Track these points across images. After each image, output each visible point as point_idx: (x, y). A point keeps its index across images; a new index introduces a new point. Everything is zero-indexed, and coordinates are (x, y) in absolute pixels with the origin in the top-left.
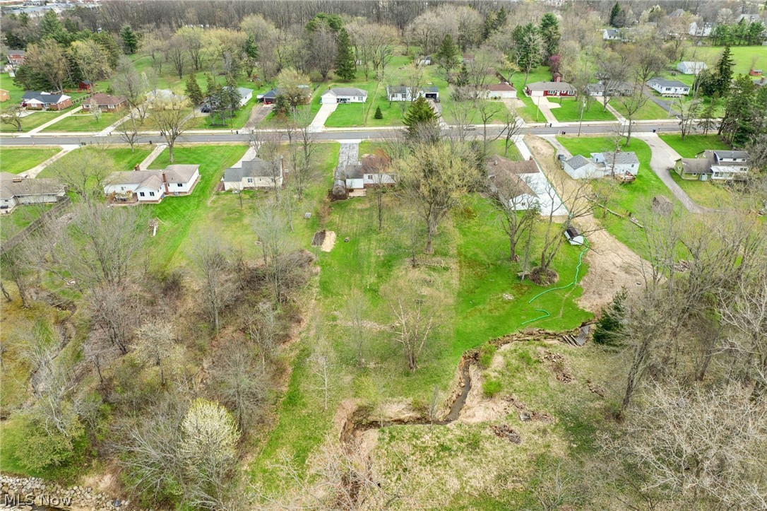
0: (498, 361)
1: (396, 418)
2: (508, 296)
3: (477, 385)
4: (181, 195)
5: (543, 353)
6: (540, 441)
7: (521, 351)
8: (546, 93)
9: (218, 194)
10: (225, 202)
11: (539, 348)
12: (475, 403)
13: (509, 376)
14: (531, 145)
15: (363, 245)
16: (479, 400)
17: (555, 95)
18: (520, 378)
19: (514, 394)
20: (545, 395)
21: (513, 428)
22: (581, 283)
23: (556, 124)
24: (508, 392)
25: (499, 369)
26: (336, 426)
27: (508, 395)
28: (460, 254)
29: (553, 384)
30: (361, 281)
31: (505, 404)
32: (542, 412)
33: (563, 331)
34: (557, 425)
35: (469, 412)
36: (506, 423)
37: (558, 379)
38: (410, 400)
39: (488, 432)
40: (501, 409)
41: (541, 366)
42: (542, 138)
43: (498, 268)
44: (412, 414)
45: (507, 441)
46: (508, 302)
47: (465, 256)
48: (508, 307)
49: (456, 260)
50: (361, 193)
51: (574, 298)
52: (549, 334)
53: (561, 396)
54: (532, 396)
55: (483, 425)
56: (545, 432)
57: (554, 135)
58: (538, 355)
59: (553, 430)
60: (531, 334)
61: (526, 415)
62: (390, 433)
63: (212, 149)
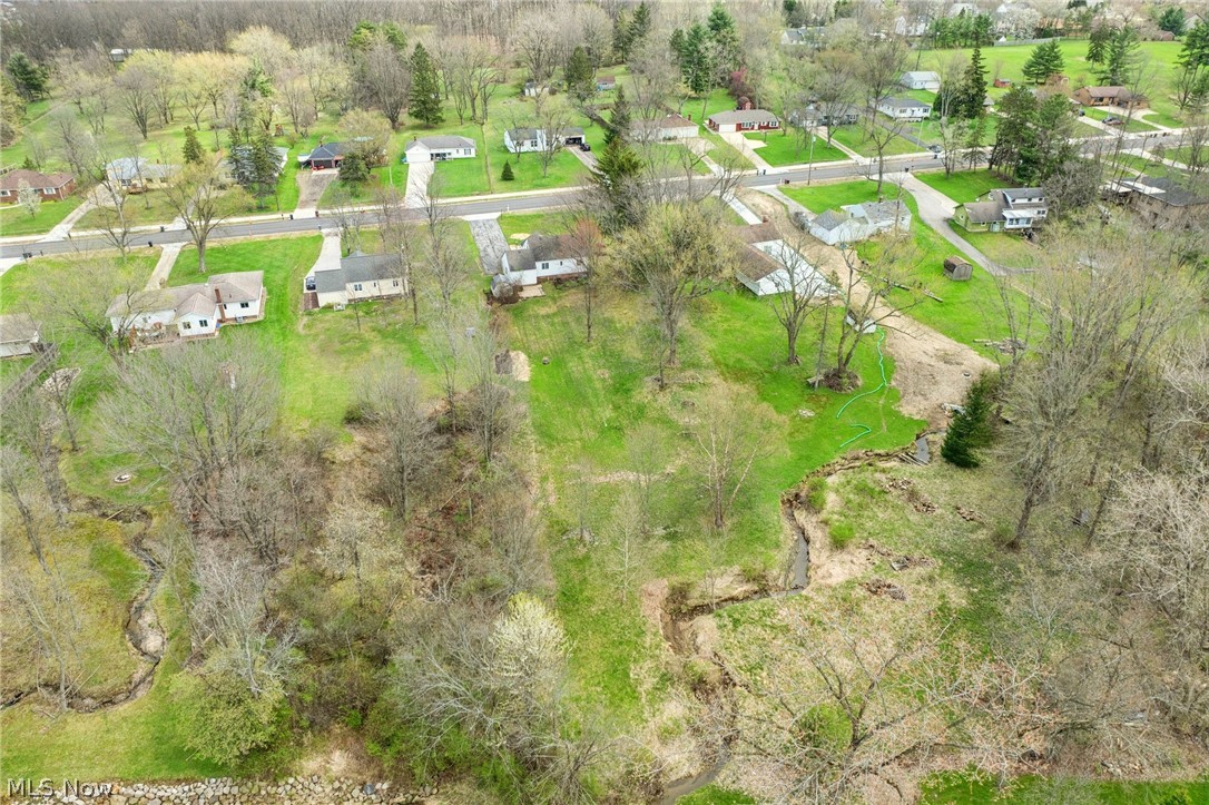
0: (831, 500)
1: (727, 596)
2: (807, 413)
3: (818, 536)
4: (247, 321)
5: (884, 480)
6: (930, 592)
7: (855, 482)
8: (739, 127)
9: (310, 314)
10: (327, 325)
11: (877, 475)
12: (823, 558)
13: (855, 517)
14: (749, 203)
15: (573, 365)
16: (828, 554)
17: (753, 129)
18: (868, 517)
19: (870, 539)
20: (911, 534)
21: (889, 582)
22: (893, 383)
23: (771, 170)
24: (863, 538)
25: (837, 509)
26: (651, 620)
27: (863, 542)
28: (718, 363)
29: (914, 518)
30: (592, 416)
31: (865, 553)
32: (916, 556)
33: (897, 449)
34: (942, 568)
35: (821, 572)
36: (877, 577)
37: (918, 510)
38: (737, 569)
39: (860, 592)
40: (863, 561)
41: (889, 497)
42: (760, 192)
43: (776, 377)
44: (747, 587)
45: (889, 599)
46: (809, 420)
47: (727, 365)
48: (811, 427)
49: (715, 372)
50: (537, 291)
51: (892, 404)
52: (880, 455)
53: (931, 531)
54: (896, 538)
55: (850, 584)
56: (931, 579)
57: (774, 186)
58: (878, 482)
59: (940, 575)
60: (857, 459)
61: (898, 562)
62: (730, 616)
63: (261, 246)
